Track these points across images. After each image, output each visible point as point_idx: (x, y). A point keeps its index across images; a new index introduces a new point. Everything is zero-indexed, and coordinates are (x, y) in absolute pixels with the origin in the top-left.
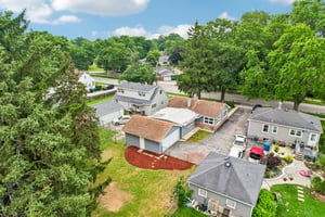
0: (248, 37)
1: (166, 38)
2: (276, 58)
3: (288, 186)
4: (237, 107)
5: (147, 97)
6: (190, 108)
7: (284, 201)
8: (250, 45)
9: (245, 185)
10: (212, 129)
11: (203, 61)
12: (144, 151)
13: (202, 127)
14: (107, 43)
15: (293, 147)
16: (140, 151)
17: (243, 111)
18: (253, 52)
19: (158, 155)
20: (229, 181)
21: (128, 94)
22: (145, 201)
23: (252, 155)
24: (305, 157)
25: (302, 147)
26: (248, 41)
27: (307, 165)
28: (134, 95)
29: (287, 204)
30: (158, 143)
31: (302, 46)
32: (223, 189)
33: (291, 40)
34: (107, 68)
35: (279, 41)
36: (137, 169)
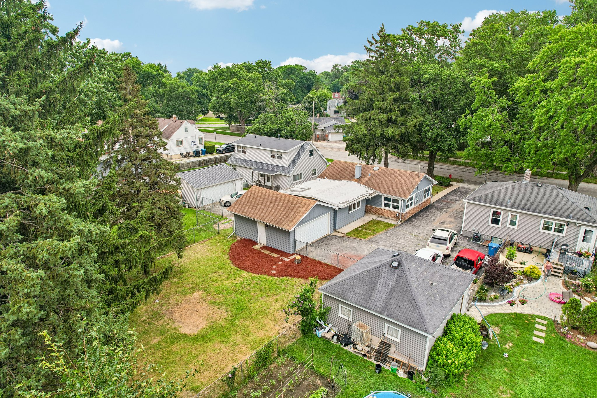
0: (479, 53)
1: (345, 69)
2: (528, 91)
3: (517, 316)
4: (456, 185)
5: (285, 161)
6: (359, 180)
7: (504, 341)
8: (480, 67)
9: (420, 299)
10: (397, 218)
11: (390, 97)
12: (265, 247)
13: (379, 215)
14: (230, 73)
15: (547, 254)
16: (257, 247)
17: (464, 193)
18: (484, 80)
19: (287, 255)
20: (391, 292)
21: (253, 155)
22: (247, 322)
23: (460, 262)
24: (566, 271)
25: (563, 253)
26: (479, 61)
27: (566, 285)
28: (264, 157)
29: (508, 345)
30: (287, 233)
31: (578, 65)
32: (379, 305)
33: (559, 54)
34: (231, 118)
35: (537, 59)
36: (245, 274)
